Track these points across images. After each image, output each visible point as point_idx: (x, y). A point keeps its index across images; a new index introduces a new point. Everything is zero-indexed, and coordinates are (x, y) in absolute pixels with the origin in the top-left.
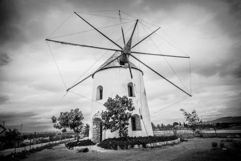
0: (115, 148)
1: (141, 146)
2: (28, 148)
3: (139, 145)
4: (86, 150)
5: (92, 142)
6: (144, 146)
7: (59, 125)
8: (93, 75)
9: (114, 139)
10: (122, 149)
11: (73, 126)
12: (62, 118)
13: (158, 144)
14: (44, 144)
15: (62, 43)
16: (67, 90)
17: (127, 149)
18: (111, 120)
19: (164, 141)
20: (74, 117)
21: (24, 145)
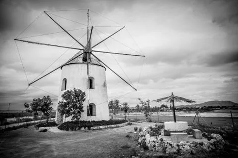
0: (67, 130)
1: (87, 128)
2: (11, 126)
3: (85, 127)
4: (46, 130)
5: (56, 124)
6: (89, 129)
7: (31, 109)
8: (61, 67)
9: (68, 122)
10: (72, 130)
11: (43, 110)
12: (33, 104)
13: (101, 127)
14: (22, 124)
15: (29, 42)
16: (29, 85)
17: (75, 130)
18: (67, 108)
19: (108, 125)
20: (43, 103)
21: (8, 124)
